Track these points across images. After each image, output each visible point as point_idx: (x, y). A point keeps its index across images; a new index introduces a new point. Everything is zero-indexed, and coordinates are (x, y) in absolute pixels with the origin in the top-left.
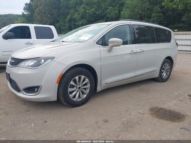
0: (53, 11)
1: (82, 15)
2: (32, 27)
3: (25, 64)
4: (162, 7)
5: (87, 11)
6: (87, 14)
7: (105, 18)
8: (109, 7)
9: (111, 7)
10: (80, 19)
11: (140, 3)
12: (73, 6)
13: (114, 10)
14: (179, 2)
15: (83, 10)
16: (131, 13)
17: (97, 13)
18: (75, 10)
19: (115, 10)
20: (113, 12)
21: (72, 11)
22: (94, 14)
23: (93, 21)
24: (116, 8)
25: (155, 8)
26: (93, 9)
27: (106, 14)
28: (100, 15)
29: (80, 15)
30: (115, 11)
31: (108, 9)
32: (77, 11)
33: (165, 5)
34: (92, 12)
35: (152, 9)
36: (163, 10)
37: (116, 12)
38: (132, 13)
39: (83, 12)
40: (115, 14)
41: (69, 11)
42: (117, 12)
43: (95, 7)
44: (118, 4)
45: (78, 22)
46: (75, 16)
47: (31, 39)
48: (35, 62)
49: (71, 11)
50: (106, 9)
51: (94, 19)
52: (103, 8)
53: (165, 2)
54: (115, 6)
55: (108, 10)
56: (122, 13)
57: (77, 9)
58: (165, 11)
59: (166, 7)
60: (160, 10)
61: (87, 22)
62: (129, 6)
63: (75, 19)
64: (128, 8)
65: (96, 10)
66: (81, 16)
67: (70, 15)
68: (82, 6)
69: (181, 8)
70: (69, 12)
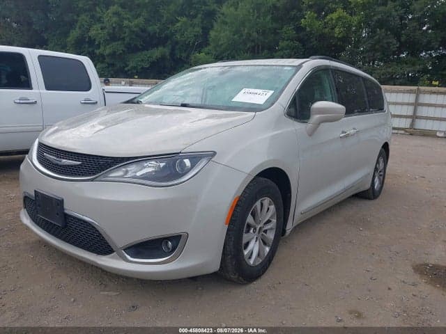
0: (32, 14)
1: (111, 31)
2: (32, 56)
3: (127, 172)
4: (299, 29)
5: (126, 23)
6: (125, 29)
7: (169, 42)
8: (179, 19)
9: (184, 19)
10: (107, 42)
11: (253, 16)
12: (87, 7)
13: (191, 25)
14: (336, 22)
15: (115, 19)
16: (234, 35)
17: (150, 29)
18: (92, 17)
19: (193, 26)
20: (189, 31)
21: (84, 18)
22: (144, 30)
23: (140, 47)
24: (196, 21)
25: (284, 29)
26: (141, 19)
27: (173, 34)
28: (157, 35)
29: (106, 31)
30: (194, 28)
31: (178, 21)
32: (99, 20)
33: (306, 26)
34: (136, 26)
35: (278, 31)
36: (301, 35)
37: (198, 32)
38: (236, 36)
39: (114, 25)
40: (195, 36)
41: (75, 17)
42: (198, 29)
43: (145, 14)
44: (202, 12)
45: (102, 48)
46: (92, 33)
47: (32, 89)
48: (162, 165)
49: (80, 18)
50: (173, 22)
51: (142, 43)
52: (165, 19)
53: (305, 18)
54: (195, 16)
55: (179, 24)
56: (212, 34)
57: (98, 15)
58: (306, 38)
59: (308, 29)
60: (296, 35)
61: (124, 49)
62: (228, 20)
63: (95, 40)
64: (226, 23)
65: (147, 21)
66: (109, 34)
67: (80, 28)
68: (113, 9)
69: (339, 33)
70: (77, 21)
